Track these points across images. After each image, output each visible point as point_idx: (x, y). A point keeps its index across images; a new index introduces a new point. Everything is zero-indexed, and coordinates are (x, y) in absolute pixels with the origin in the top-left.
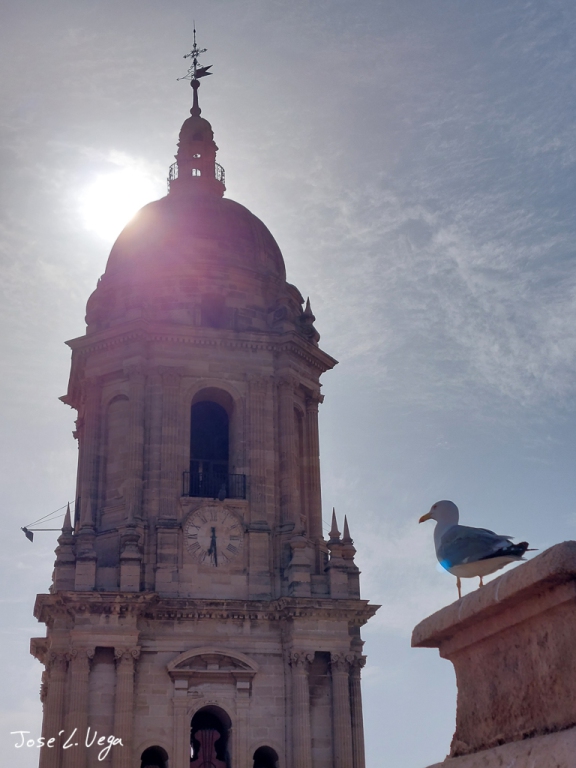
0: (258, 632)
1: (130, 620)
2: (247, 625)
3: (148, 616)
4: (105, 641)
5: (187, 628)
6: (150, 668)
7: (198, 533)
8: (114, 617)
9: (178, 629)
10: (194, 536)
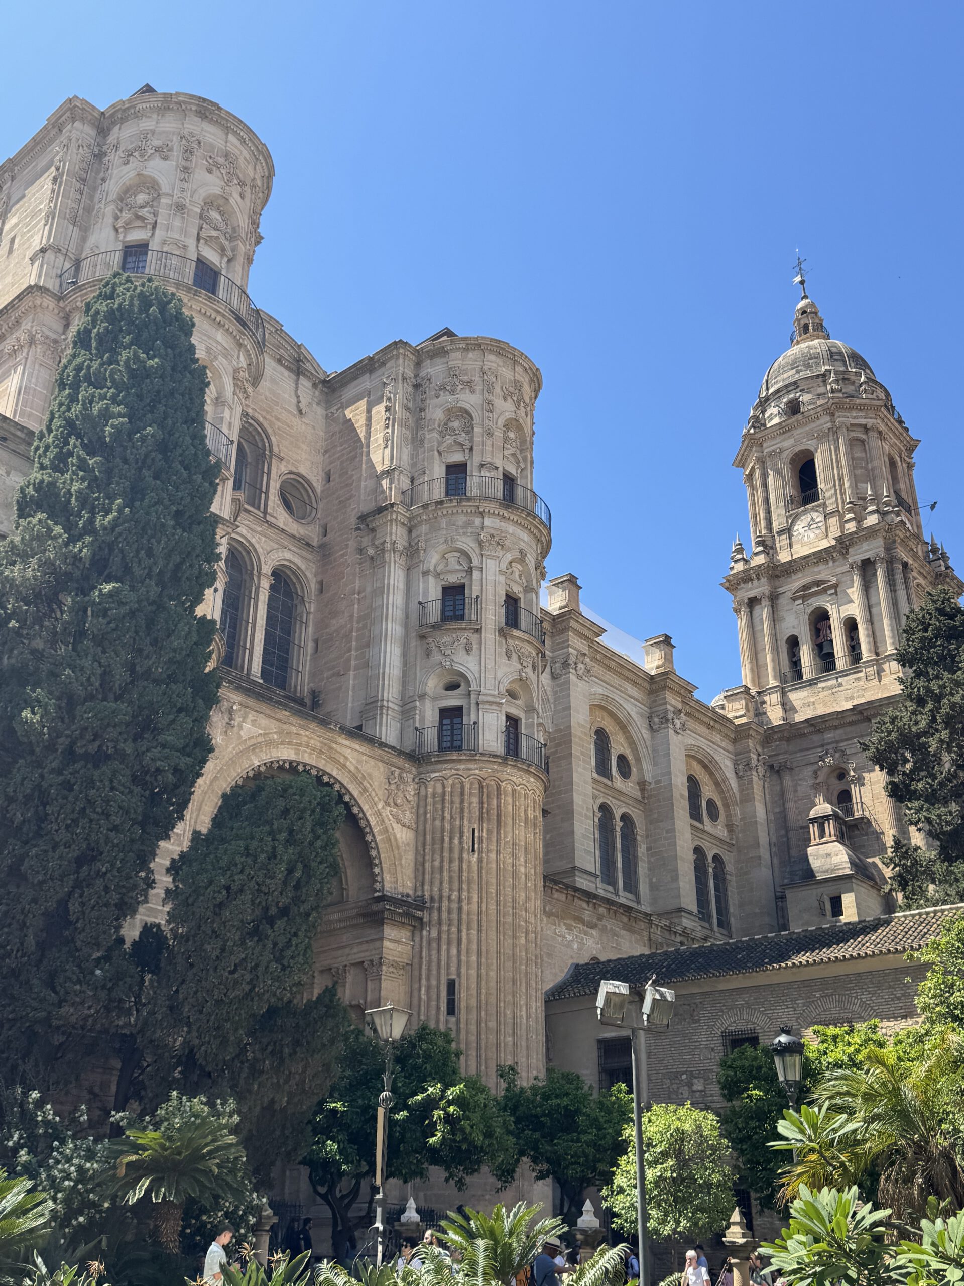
0: (837, 563)
1: (764, 580)
2: (831, 563)
4: (752, 594)
5: (800, 575)
6: (783, 601)
7: (799, 528)
8: (755, 582)
9: (794, 577)
10: (797, 530)
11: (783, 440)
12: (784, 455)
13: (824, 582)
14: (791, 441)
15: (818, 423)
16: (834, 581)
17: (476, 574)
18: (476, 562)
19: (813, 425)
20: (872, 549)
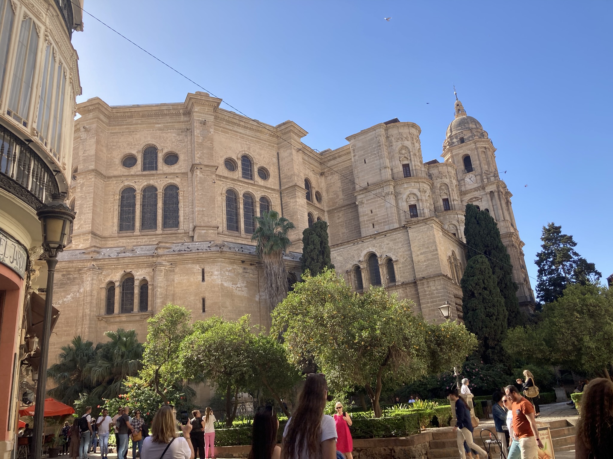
0: (481, 191)
2: (479, 191)
3: (461, 195)
5: (469, 195)
7: (467, 180)
9: (467, 195)
11: (459, 150)
12: (460, 155)
13: (477, 197)
14: (462, 151)
15: (471, 146)
16: (481, 197)
17: (459, 231)
18: (458, 228)
19: (469, 146)
20: (492, 188)
